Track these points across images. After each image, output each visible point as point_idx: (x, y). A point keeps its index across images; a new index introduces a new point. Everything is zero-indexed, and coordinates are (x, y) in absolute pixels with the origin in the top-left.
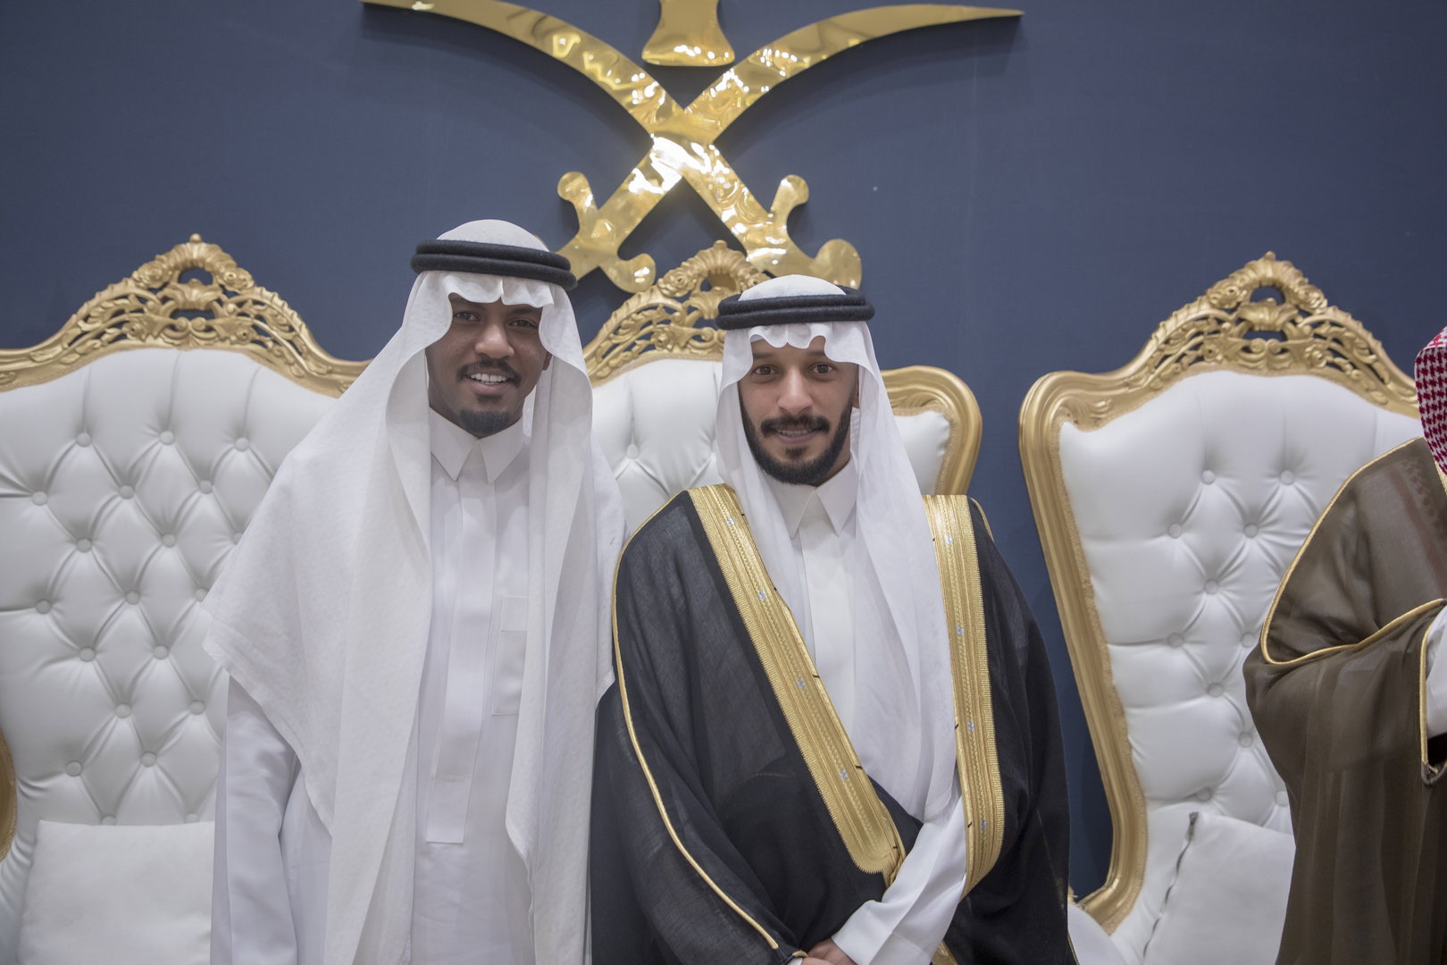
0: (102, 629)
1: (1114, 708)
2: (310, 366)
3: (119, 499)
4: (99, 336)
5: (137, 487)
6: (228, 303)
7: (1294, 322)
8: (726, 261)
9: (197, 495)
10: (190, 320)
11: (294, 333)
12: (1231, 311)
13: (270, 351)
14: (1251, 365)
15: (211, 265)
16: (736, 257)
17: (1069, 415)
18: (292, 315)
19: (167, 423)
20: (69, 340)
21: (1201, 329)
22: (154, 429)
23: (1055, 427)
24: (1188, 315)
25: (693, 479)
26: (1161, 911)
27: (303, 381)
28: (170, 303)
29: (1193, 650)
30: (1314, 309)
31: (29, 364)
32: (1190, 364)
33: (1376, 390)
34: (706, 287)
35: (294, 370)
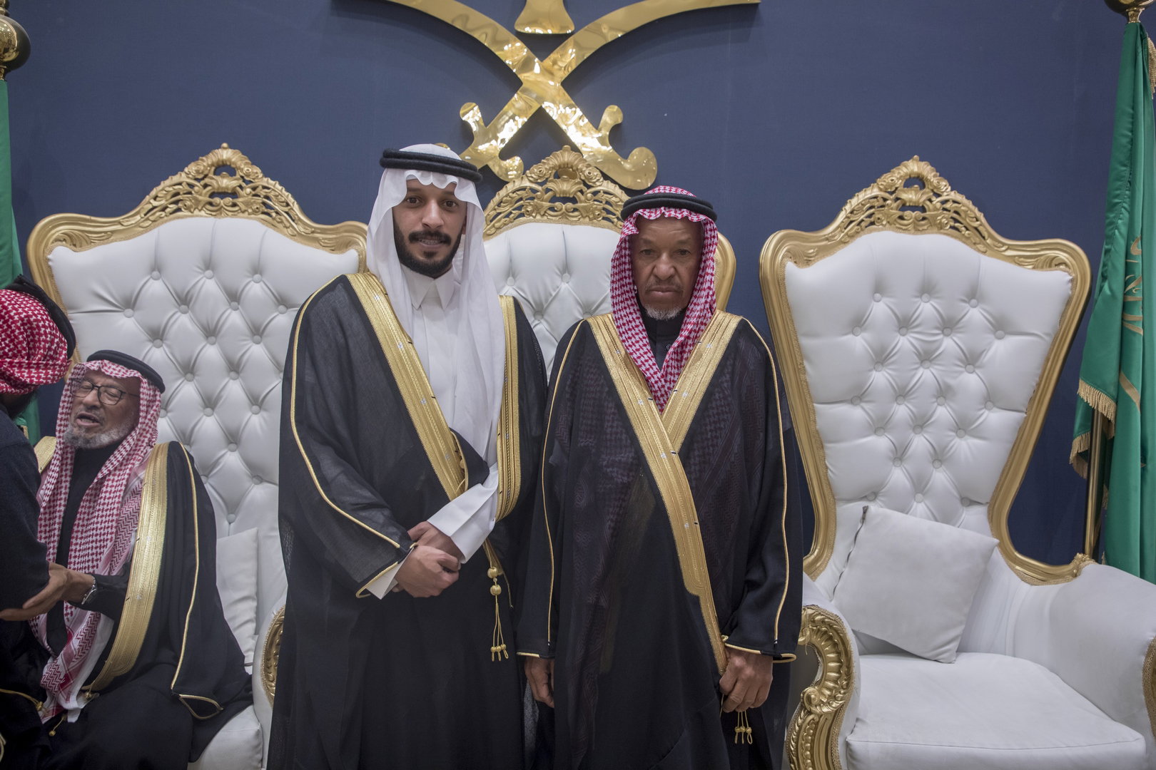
0: (171, 396)
1: (819, 443)
2: (300, 228)
3: (179, 314)
4: (164, 209)
5: (191, 305)
6: (246, 188)
7: (930, 201)
8: (569, 159)
9: (229, 311)
10: (222, 199)
11: (289, 207)
12: (892, 193)
13: (274, 219)
14: (904, 227)
15: (234, 163)
16: (576, 156)
17: (791, 258)
18: (288, 195)
19: (209, 265)
20: (145, 212)
21: (873, 204)
22: (201, 269)
23: (783, 265)
24: (865, 195)
25: (550, 300)
26: (844, 567)
27: (295, 238)
28: (209, 188)
29: (866, 406)
30: (943, 192)
31: (119, 227)
32: (866, 227)
33: (980, 244)
34: (557, 176)
35: (290, 231)
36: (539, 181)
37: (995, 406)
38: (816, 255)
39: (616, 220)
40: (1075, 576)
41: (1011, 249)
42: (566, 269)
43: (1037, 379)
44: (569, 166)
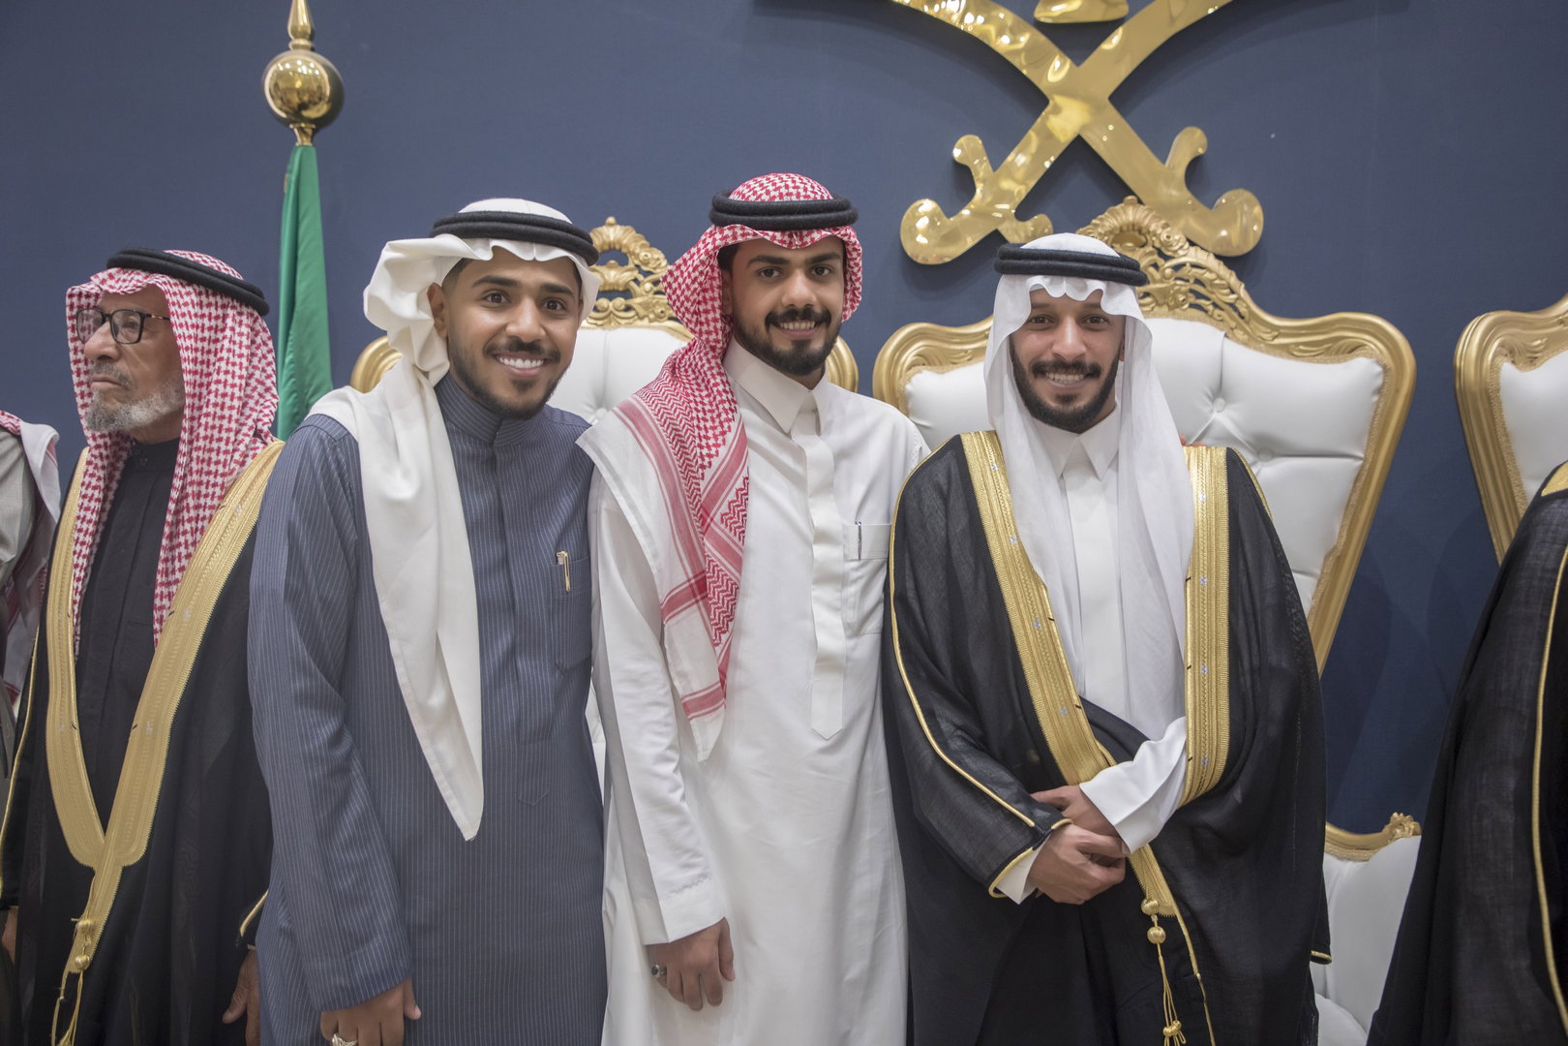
6: (644, 283)
8: (1137, 217)
10: (610, 300)
15: (626, 246)
16: (1146, 212)
17: (1506, 355)
19: (602, 400)
22: (591, 407)
23: (1495, 369)
38: (1545, 348)
39: (1211, 308)
44: (1136, 228)
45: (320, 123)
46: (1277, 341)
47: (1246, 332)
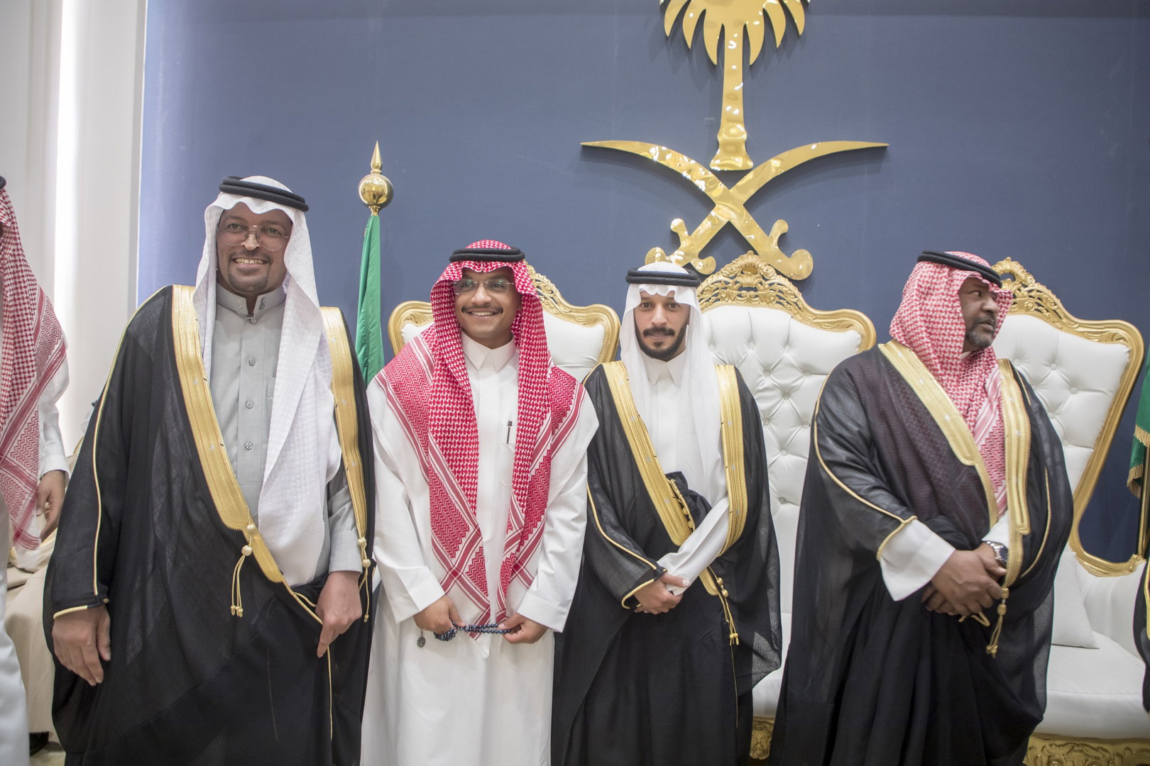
2: (561, 308)
7: (1019, 290)
8: (754, 260)
11: (554, 294)
16: (756, 258)
18: (551, 285)
27: (558, 315)
30: (1029, 284)
33: (1057, 322)
34: (742, 273)
35: (554, 310)
36: (731, 276)
37: (1070, 443)
39: (786, 304)
40: (1132, 571)
41: (1082, 327)
42: (751, 339)
43: (1103, 424)
44: (752, 265)
45: (383, 206)
46: (815, 321)
47: (801, 316)
